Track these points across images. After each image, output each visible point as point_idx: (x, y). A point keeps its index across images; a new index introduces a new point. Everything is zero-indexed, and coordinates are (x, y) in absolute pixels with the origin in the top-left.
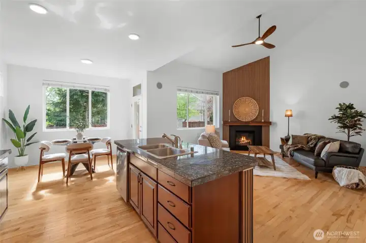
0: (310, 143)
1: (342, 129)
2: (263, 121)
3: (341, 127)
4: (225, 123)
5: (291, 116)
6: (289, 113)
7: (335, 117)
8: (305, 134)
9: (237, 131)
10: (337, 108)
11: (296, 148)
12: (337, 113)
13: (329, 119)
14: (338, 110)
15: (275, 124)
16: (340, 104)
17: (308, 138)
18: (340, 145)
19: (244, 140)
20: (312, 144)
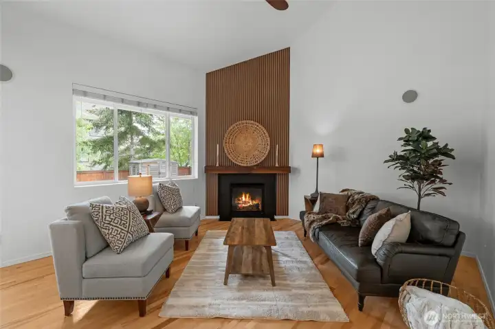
0: (351, 211)
1: (409, 183)
2: (277, 165)
3: (407, 178)
4: (208, 169)
5: (322, 155)
6: (318, 151)
7: (395, 158)
8: (343, 191)
9: (233, 185)
10: (400, 139)
11: (324, 222)
12: (400, 149)
13: (386, 162)
14: (402, 142)
15: (297, 170)
16: (407, 131)
17: (348, 199)
18: (412, 220)
19: (245, 201)
20: (353, 213)
